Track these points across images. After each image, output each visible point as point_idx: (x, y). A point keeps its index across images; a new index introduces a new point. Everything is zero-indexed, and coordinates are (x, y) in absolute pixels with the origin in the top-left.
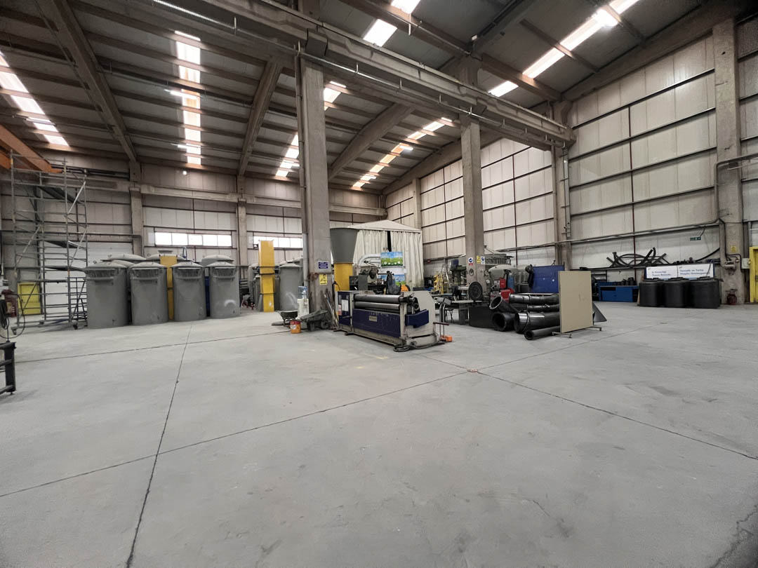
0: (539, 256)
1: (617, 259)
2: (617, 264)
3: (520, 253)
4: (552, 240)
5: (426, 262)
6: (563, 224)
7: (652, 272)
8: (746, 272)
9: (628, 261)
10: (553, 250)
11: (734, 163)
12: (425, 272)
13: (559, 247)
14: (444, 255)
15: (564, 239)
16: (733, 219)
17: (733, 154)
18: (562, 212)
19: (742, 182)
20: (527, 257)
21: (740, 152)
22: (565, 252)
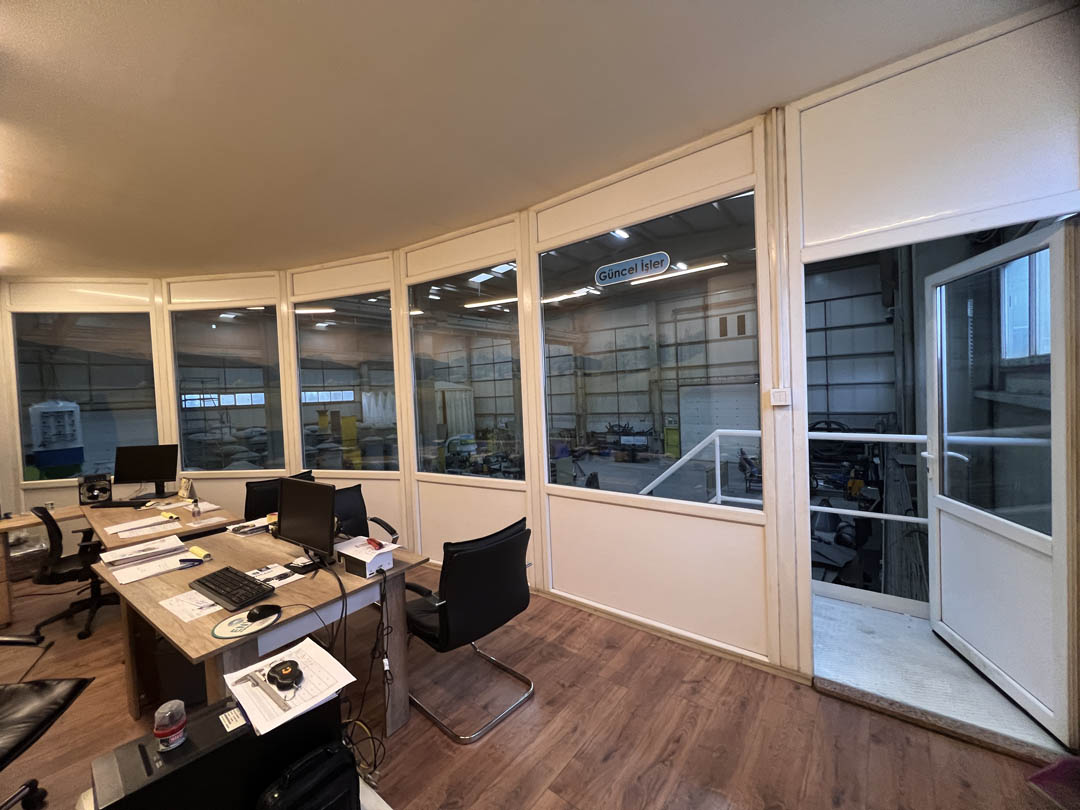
0: (565, 420)
1: (612, 427)
2: (611, 431)
3: (554, 416)
4: (574, 411)
5: (476, 415)
6: (581, 400)
7: (624, 440)
8: (663, 441)
9: (616, 429)
10: (574, 417)
11: (656, 381)
12: (476, 422)
13: (579, 416)
14: (494, 412)
15: (581, 412)
16: (657, 411)
17: (655, 377)
18: (580, 391)
19: (661, 391)
20: (559, 420)
21: (660, 374)
22: (582, 420)
